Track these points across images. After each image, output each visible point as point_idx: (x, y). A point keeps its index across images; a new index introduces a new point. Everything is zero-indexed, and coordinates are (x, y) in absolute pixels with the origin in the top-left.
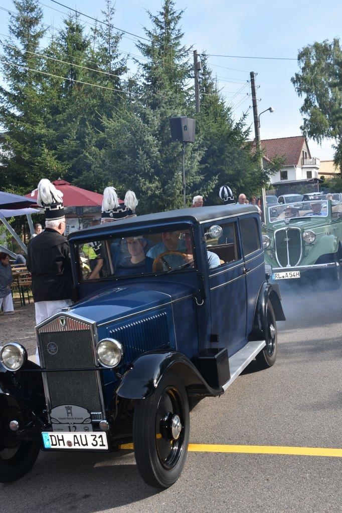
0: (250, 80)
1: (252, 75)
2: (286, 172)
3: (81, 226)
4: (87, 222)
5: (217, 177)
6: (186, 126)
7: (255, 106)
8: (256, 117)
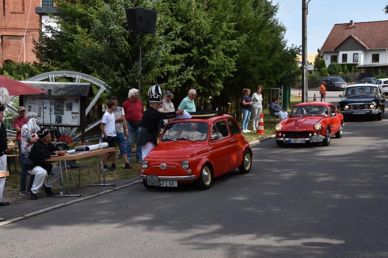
2: (378, 55)
3: (53, 107)
4: (58, 104)
5: (192, 68)
6: (141, 17)
8: (305, 4)
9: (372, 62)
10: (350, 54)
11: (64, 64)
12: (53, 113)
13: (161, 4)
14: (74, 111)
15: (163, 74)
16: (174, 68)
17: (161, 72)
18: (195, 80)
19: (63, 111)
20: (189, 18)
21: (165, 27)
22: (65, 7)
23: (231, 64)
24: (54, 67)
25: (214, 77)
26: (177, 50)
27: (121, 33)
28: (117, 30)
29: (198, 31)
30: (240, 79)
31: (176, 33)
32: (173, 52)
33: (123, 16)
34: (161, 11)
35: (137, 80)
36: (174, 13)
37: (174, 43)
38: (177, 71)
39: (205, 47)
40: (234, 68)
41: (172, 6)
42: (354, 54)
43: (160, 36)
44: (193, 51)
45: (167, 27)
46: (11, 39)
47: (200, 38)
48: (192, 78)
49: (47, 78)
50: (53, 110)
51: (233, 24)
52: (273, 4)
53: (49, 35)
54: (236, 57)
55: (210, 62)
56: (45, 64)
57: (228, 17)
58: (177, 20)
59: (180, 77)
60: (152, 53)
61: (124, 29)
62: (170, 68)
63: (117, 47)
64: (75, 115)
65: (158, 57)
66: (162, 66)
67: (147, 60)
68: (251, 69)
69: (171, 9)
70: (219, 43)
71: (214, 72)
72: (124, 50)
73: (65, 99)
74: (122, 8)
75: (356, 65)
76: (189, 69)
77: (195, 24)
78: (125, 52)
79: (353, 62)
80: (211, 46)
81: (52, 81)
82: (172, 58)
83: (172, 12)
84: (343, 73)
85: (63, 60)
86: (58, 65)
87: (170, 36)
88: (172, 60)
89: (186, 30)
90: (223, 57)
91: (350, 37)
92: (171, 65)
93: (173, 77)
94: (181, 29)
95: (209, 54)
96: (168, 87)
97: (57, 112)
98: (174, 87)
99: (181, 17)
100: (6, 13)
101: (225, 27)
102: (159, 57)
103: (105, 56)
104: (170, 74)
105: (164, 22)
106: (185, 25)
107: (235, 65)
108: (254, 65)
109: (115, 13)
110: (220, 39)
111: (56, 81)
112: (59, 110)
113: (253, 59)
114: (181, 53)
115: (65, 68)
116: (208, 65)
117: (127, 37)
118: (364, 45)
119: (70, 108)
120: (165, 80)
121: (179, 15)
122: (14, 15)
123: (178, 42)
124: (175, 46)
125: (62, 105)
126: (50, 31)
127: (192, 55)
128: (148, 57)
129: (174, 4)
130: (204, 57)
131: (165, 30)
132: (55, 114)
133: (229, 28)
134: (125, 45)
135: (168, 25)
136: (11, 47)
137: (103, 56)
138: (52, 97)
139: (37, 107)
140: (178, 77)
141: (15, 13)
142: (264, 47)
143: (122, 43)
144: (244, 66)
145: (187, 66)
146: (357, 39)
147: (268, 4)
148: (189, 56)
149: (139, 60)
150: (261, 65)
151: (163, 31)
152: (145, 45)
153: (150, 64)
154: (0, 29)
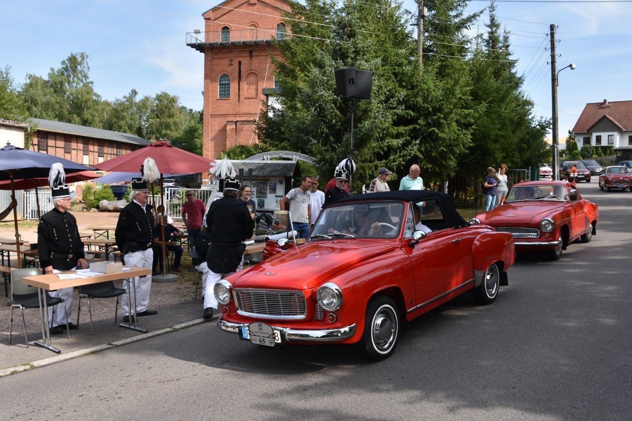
0: (549, 33)
1: (552, 27)
4: (261, 185)
5: (418, 142)
6: (352, 80)
7: (553, 62)
8: (555, 74)
9: (629, 144)
10: (604, 136)
13: (381, 68)
14: (277, 194)
15: (383, 149)
16: (395, 142)
17: (380, 147)
18: (422, 157)
19: (266, 193)
20: (415, 84)
21: (385, 94)
22: (286, 83)
23: (466, 137)
25: (446, 153)
27: (331, 100)
28: (325, 97)
29: (425, 99)
30: (479, 157)
31: (399, 99)
32: (396, 123)
33: (333, 80)
34: (383, 75)
36: (398, 79)
37: (395, 112)
38: (400, 145)
39: (435, 117)
40: (470, 142)
41: (395, 70)
42: (609, 136)
43: (378, 103)
44: (420, 121)
45: (388, 93)
46: (244, 124)
47: (428, 107)
48: (418, 154)
50: (255, 193)
51: (468, 88)
52: (518, 75)
54: (473, 129)
55: (440, 135)
56: (264, 146)
57: (461, 80)
58: (401, 86)
59: (404, 152)
60: (366, 122)
61: (335, 95)
62: (391, 142)
63: (326, 116)
64: (279, 199)
65: (374, 127)
66: (382, 139)
67: (361, 131)
68: (492, 146)
69: (396, 75)
70: (451, 113)
71: (446, 147)
72: (334, 121)
73: (268, 180)
74: (331, 71)
75: (612, 147)
76: (414, 142)
77: (422, 90)
78: (336, 122)
79: (608, 144)
80: (442, 116)
82: (394, 130)
83: (396, 77)
84: (597, 156)
85: (282, 140)
86: (277, 146)
87: (391, 104)
88: (394, 133)
89: (411, 98)
90: (456, 129)
91: (604, 117)
92: (394, 139)
93: (395, 153)
94: (406, 96)
95: (439, 125)
96: (389, 164)
97: (259, 195)
98: (396, 165)
99: (406, 82)
100: (241, 99)
101: (459, 92)
102: (376, 129)
103: (312, 127)
104: (390, 150)
105: (384, 88)
106: (410, 92)
107: (471, 139)
108: (496, 141)
109: (325, 78)
110: (452, 107)
112: (262, 193)
113: (494, 133)
114: (405, 125)
116: (438, 138)
117: (338, 105)
118: (620, 126)
119: (274, 190)
120: (386, 156)
121: (404, 81)
122: (247, 101)
123: (401, 111)
124: (398, 114)
125: (265, 187)
127: (418, 127)
128: (362, 127)
129: (397, 67)
130: (433, 128)
131: (386, 97)
132: (257, 197)
133: (464, 94)
134: (336, 115)
135: (390, 91)
136: (245, 133)
137: (310, 128)
138: (253, 178)
140: (400, 152)
141: (249, 98)
142: (507, 121)
143: (332, 112)
144: (483, 141)
145: (412, 140)
146: (611, 119)
147: (513, 76)
148: (415, 128)
149: (350, 132)
150: (504, 141)
151: (382, 98)
152: (360, 114)
153: (365, 137)
154: (235, 115)
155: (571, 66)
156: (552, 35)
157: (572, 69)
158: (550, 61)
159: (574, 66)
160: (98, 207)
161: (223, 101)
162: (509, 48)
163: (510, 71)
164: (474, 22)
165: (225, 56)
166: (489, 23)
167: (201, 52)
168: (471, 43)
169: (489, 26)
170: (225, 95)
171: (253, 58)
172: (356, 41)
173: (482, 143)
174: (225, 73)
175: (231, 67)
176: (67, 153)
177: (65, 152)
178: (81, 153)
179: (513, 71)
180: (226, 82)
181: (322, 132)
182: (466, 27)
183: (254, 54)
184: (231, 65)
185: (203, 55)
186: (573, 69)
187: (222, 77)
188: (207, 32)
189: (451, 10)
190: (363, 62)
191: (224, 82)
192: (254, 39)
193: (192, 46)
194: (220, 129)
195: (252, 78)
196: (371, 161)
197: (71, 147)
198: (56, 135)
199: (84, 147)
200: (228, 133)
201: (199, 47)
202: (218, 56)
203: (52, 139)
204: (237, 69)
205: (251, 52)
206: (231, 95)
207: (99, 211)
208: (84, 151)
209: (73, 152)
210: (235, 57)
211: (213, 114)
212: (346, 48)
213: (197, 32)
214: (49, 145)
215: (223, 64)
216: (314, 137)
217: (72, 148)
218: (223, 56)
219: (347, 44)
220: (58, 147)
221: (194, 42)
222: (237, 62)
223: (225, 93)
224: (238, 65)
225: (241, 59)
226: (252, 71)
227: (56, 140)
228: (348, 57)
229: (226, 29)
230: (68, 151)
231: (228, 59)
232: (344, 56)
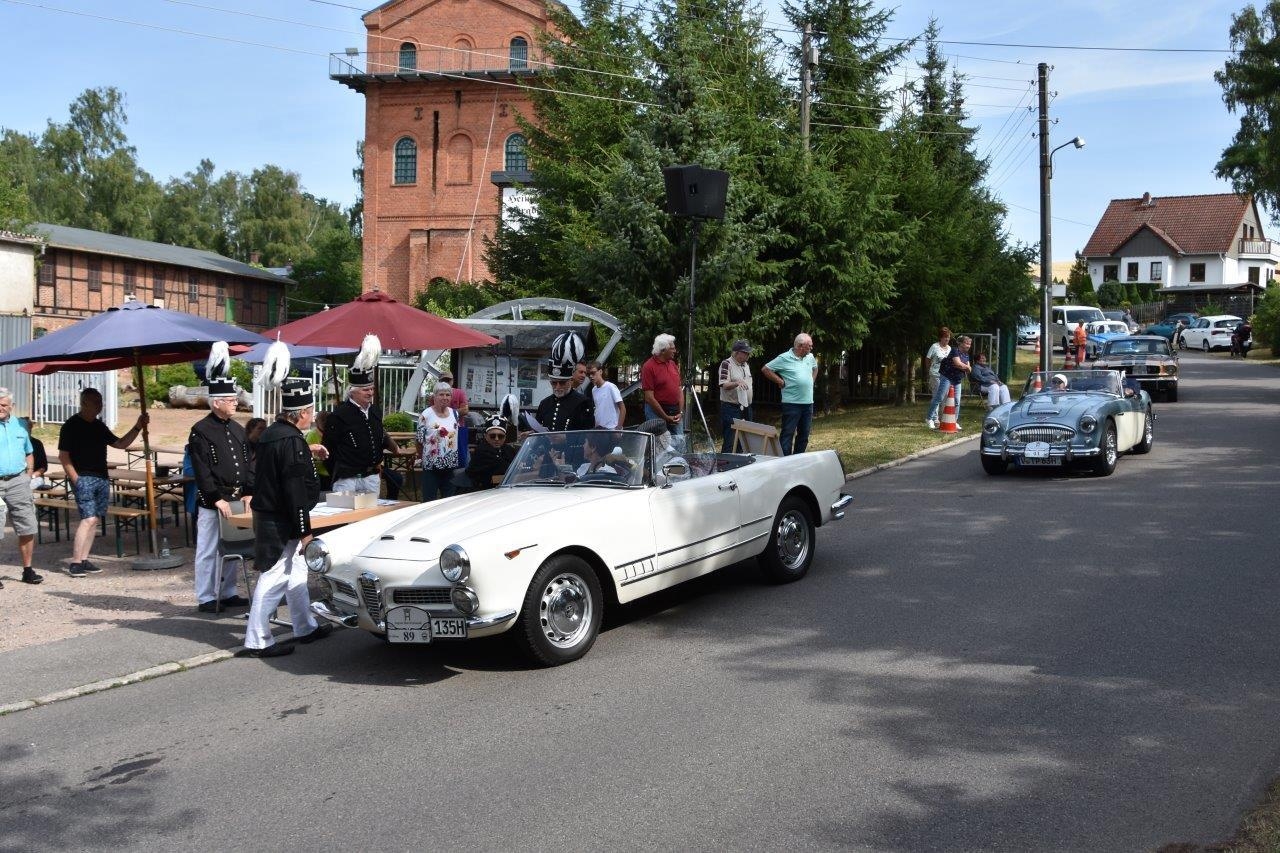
0: (1037, 79)
1: (1042, 69)
2: (1202, 267)
3: (515, 372)
4: (526, 365)
5: (802, 290)
6: (695, 186)
7: (1043, 134)
8: (1046, 156)
9: (1191, 280)
10: (1144, 263)
11: (543, 283)
12: (515, 384)
13: (738, 158)
15: (741, 303)
16: (763, 291)
17: (737, 299)
18: (808, 315)
19: (535, 379)
20: (796, 185)
21: (746, 204)
22: (548, 168)
23: (886, 282)
24: (522, 291)
25: (849, 309)
26: (771, 252)
27: (653, 218)
28: (644, 212)
29: (815, 213)
30: (907, 314)
31: (770, 216)
32: (763, 257)
33: (657, 183)
34: (739, 172)
35: (684, 316)
36: (766, 176)
37: (763, 238)
38: (770, 296)
39: (831, 246)
40: (893, 291)
41: (761, 161)
42: (1152, 263)
43: (735, 223)
44: (805, 254)
45: (750, 204)
46: (444, 236)
47: (819, 228)
48: (802, 310)
49: (507, 312)
50: (515, 379)
51: (890, 197)
52: (979, 157)
53: (516, 226)
54: (897, 267)
55: (841, 277)
56: (505, 285)
57: (878, 181)
58: (772, 190)
59: (778, 309)
60: (717, 257)
61: (659, 209)
62: (756, 290)
63: (644, 247)
65: (728, 267)
66: (739, 285)
67: (706, 273)
68: (930, 294)
69: (760, 167)
70: (860, 237)
71: (851, 297)
72: (659, 254)
73: (538, 356)
74: (654, 167)
75: (1158, 286)
76: (796, 291)
77: (809, 197)
78: (662, 257)
79: (1152, 279)
80: (844, 244)
81: (518, 318)
82: (760, 269)
83: (762, 173)
85: (540, 277)
86: (531, 287)
87: (756, 223)
88: (760, 273)
89: (790, 211)
90: (868, 268)
91: (1145, 228)
92: (759, 284)
93: (762, 310)
94: (781, 208)
95: (838, 260)
96: (752, 329)
97: (523, 382)
98: (764, 331)
99: (780, 183)
100: (438, 186)
101: (874, 203)
102: (732, 268)
103: (621, 265)
104: (754, 301)
105: (743, 195)
106: (788, 200)
107: (894, 285)
108: (936, 285)
109: (643, 178)
110: (862, 229)
111: (525, 318)
112: (528, 379)
113: (935, 272)
114: (780, 259)
115: (543, 292)
116: (836, 283)
117: (666, 226)
118: (1174, 245)
120: (746, 315)
121: (777, 180)
122: (451, 190)
123: (773, 235)
124: (767, 243)
125: (534, 368)
126: (517, 218)
127: (802, 263)
128: (708, 267)
129: (765, 156)
130: (828, 266)
131: (747, 211)
132: (519, 386)
133: (883, 206)
134: (662, 243)
135: (753, 200)
136: (446, 252)
137: (616, 267)
138: (514, 352)
139: (484, 371)
140: (772, 308)
141: (455, 185)
142: (957, 246)
143: (656, 239)
144: (914, 287)
145: (792, 286)
146: (1158, 231)
147: (969, 157)
148: (797, 265)
149: (689, 274)
150: (951, 285)
151: (741, 212)
152: (704, 241)
153: (713, 282)
154: (426, 217)
155: (1075, 141)
156: (1042, 83)
157: (1078, 146)
158: (1037, 132)
159: (1081, 142)
160: (166, 399)
161: (404, 189)
162: (962, 106)
163: (963, 149)
164: (898, 61)
165: (410, 100)
166: (925, 60)
167: (358, 92)
168: (892, 98)
169: (925, 66)
170: (406, 178)
171: (464, 107)
172: (696, 113)
173: (913, 289)
174: (408, 134)
175: (418, 123)
176: (92, 290)
177: (90, 290)
178: (119, 291)
179: (970, 148)
180: (409, 153)
181: (637, 273)
182: (883, 70)
183: (463, 98)
184: (418, 118)
185: (362, 96)
186: (1080, 147)
187: (400, 141)
188: (371, 53)
189: (857, 36)
190: (710, 152)
191: (404, 153)
192: (466, 69)
193: (342, 79)
194: (397, 244)
195: (461, 145)
196: (719, 323)
197: (101, 278)
198: (72, 256)
199: (126, 280)
200: (414, 252)
201: (356, 83)
202: (393, 102)
203: (64, 265)
204: (432, 126)
205: (458, 94)
206: (418, 179)
207: (167, 407)
208: (126, 286)
209: (106, 289)
210: (427, 103)
211: (383, 215)
212: (680, 126)
213: (352, 53)
214: (58, 275)
215: (403, 117)
216: (622, 281)
217: (104, 280)
218: (403, 101)
219: (681, 119)
220: (75, 280)
221: (344, 71)
222: (431, 112)
223: (406, 175)
224: (432, 118)
225: (439, 108)
226: (460, 132)
227: (71, 266)
228: (681, 142)
229: (408, 48)
230: (94, 287)
231: (413, 108)
232: (675, 140)
